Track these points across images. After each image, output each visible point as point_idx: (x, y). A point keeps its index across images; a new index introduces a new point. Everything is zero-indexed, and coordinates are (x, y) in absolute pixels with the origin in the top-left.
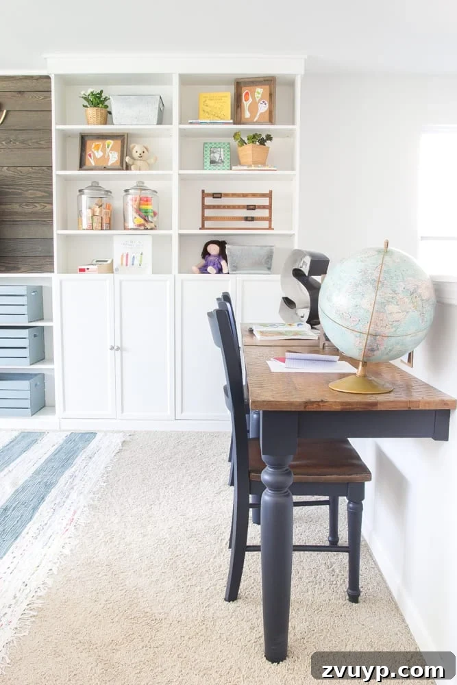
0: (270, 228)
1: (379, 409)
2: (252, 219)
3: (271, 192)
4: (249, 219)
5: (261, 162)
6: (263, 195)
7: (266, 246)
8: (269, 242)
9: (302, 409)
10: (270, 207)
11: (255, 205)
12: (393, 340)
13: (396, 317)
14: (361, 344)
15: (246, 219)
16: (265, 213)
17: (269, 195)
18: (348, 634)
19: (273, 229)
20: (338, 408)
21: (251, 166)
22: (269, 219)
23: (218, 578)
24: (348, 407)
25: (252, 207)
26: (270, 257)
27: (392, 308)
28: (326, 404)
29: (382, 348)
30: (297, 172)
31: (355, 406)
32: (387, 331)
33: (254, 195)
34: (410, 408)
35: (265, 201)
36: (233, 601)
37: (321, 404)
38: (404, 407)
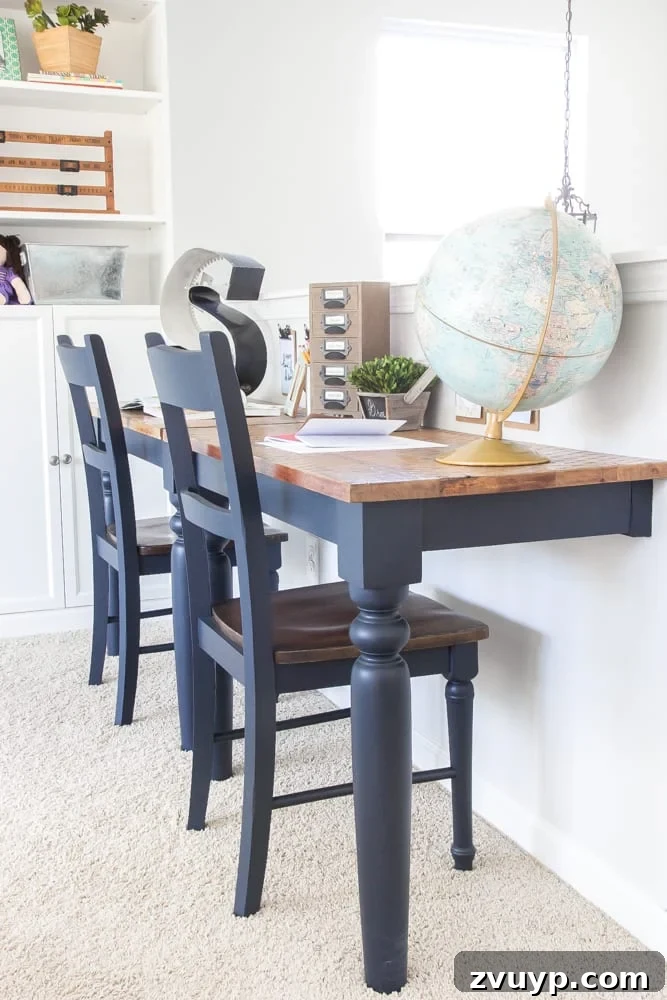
0: (110, 209)
1: (557, 486)
2: (74, 191)
3: (109, 135)
4: (66, 190)
5: (87, 67)
6: (94, 141)
7: (109, 247)
8: (112, 238)
9: (436, 494)
10: (107, 167)
11: (78, 162)
12: (572, 364)
13: (583, 320)
14: (518, 374)
15: (61, 190)
16: (98, 179)
17: (106, 142)
18: (486, 918)
19: (118, 212)
20: (494, 488)
21: (68, 75)
22: (108, 192)
23: (201, 882)
24: (510, 485)
25: (71, 165)
26: (114, 270)
27: (575, 305)
28: (475, 482)
29: (552, 379)
30: (163, 93)
31: (520, 483)
32: (565, 348)
33: (75, 140)
34: (603, 480)
35: (97, 154)
36: (254, 913)
37: (467, 483)
38: (595, 480)
